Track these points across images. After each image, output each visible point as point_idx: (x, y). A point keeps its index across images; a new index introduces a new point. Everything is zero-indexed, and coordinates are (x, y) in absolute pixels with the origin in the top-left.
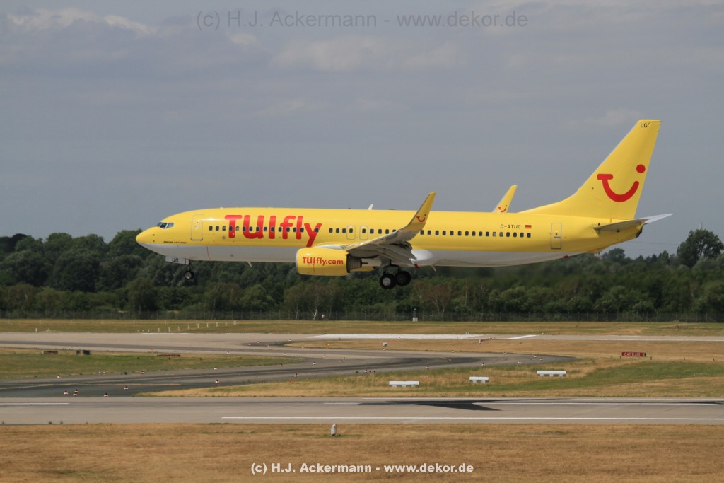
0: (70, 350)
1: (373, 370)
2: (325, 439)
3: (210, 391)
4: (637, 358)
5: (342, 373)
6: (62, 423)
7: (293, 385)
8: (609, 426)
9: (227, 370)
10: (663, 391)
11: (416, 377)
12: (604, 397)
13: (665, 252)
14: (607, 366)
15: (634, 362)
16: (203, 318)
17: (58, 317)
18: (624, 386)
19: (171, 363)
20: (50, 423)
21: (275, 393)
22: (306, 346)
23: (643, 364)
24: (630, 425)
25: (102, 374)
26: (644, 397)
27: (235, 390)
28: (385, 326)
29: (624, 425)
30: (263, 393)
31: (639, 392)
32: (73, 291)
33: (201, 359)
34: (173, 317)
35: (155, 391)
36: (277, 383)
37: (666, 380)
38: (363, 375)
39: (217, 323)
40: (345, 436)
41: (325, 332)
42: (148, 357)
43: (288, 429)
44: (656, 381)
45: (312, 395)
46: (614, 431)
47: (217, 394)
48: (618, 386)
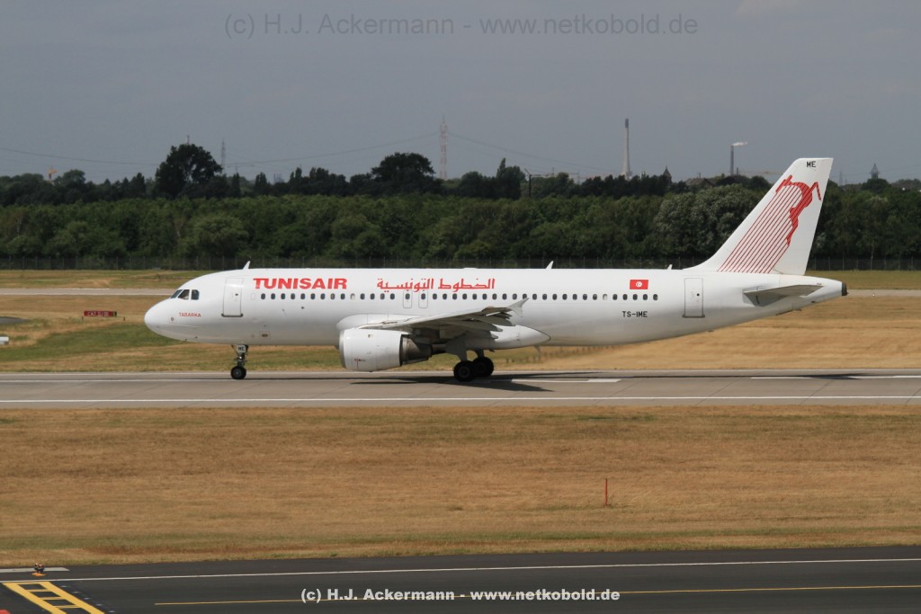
4: (104, 319)
8: (70, 411)
10: (142, 363)
12: (63, 371)
13: (139, 175)
14: (65, 330)
15: (101, 324)
18: (90, 357)
23: (114, 326)
24: (99, 409)
26: (116, 371)
29: (91, 409)
31: (110, 366)
37: (145, 348)
44: (132, 349)
46: (77, 417)
48: (80, 357)
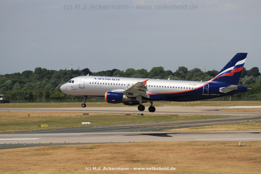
0: (135, 113)
1: (254, 120)
2: (237, 147)
3: (190, 129)
5: (242, 121)
6: (134, 142)
7: (223, 126)
9: (197, 120)
19: (175, 118)
20: (130, 142)
21: (216, 129)
22: (227, 111)
25: (148, 123)
27: (200, 128)
28: (258, 103)
30: (211, 130)
33: (186, 117)
35: (169, 129)
36: (217, 126)
38: (250, 122)
39: (192, 102)
40: (245, 146)
41: (235, 105)
42: (166, 116)
43: (222, 143)
45: (231, 130)
47: (193, 130)
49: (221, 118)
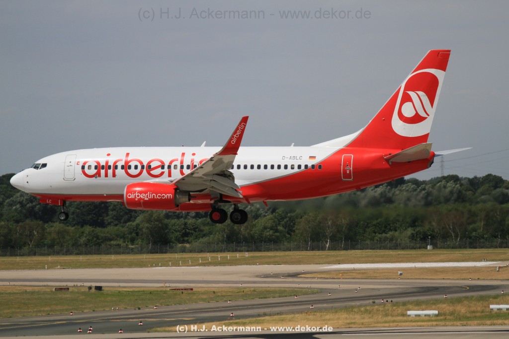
1: (389, 300)
3: (225, 325)
5: (358, 303)
7: (310, 317)
9: (241, 302)
11: (434, 307)
16: (214, 251)
17: (68, 253)
19: (184, 297)
22: (319, 276)
25: (115, 310)
27: (251, 323)
28: (399, 254)
32: (82, 226)
33: (214, 292)
34: (183, 251)
35: (170, 326)
36: (293, 315)
38: (380, 304)
39: (229, 255)
41: (339, 262)
42: (161, 291)
49: (304, 295)
